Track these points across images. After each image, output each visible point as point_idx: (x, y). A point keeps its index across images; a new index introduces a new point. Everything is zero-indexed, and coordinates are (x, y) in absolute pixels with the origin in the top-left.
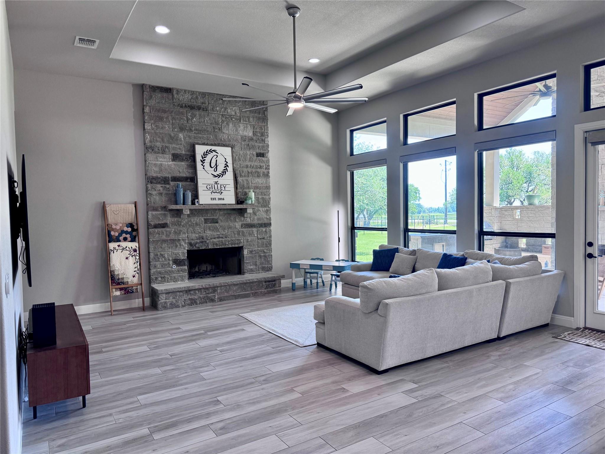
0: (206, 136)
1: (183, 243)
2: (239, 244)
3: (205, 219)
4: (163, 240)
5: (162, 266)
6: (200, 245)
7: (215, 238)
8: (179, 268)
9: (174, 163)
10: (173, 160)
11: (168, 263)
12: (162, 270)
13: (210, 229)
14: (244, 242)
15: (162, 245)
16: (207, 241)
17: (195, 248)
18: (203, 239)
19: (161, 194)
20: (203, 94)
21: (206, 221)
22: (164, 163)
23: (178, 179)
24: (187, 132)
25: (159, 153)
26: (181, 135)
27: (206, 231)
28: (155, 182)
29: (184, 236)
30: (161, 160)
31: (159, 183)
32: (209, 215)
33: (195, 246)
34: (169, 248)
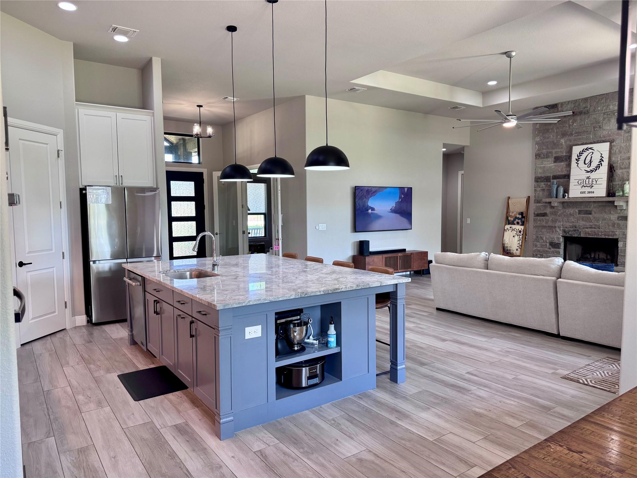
0: (585, 136)
1: (558, 230)
2: (613, 235)
3: (579, 211)
4: (543, 226)
5: (541, 246)
6: (573, 232)
7: (587, 228)
8: (554, 249)
9: (555, 164)
10: (555, 162)
11: (546, 244)
12: (541, 249)
13: (583, 219)
14: (619, 235)
15: (542, 229)
16: (580, 230)
17: (568, 235)
18: (576, 228)
19: (543, 190)
20: (585, 100)
21: (580, 212)
22: (547, 165)
23: (557, 177)
24: (568, 137)
25: (544, 158)
26: (563, 141)
27: (579, 221)
28: (539, 181)
29: (559, 224)
30: (545, 163)
31: (542, 181)
32: (582, 207)
33: (568, 233)
34: (547, 232)
